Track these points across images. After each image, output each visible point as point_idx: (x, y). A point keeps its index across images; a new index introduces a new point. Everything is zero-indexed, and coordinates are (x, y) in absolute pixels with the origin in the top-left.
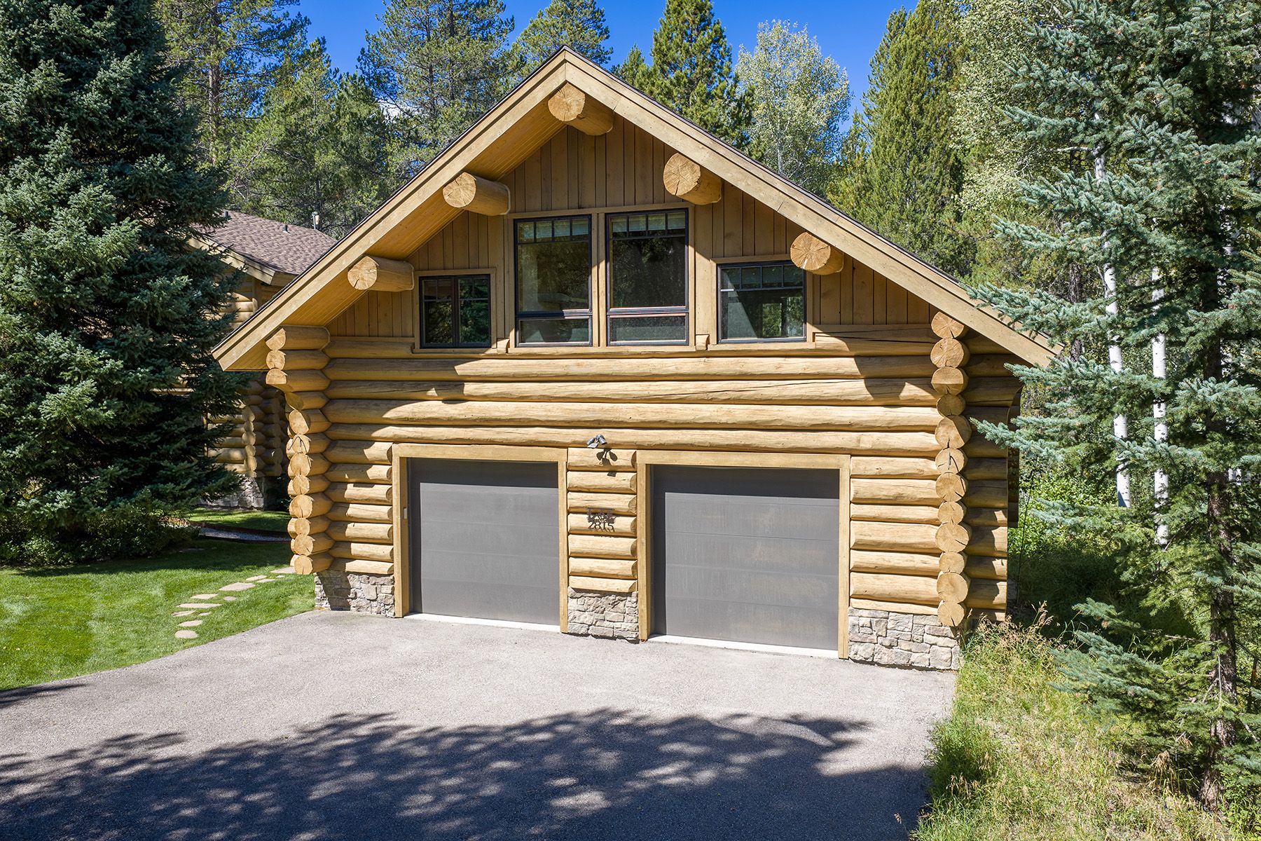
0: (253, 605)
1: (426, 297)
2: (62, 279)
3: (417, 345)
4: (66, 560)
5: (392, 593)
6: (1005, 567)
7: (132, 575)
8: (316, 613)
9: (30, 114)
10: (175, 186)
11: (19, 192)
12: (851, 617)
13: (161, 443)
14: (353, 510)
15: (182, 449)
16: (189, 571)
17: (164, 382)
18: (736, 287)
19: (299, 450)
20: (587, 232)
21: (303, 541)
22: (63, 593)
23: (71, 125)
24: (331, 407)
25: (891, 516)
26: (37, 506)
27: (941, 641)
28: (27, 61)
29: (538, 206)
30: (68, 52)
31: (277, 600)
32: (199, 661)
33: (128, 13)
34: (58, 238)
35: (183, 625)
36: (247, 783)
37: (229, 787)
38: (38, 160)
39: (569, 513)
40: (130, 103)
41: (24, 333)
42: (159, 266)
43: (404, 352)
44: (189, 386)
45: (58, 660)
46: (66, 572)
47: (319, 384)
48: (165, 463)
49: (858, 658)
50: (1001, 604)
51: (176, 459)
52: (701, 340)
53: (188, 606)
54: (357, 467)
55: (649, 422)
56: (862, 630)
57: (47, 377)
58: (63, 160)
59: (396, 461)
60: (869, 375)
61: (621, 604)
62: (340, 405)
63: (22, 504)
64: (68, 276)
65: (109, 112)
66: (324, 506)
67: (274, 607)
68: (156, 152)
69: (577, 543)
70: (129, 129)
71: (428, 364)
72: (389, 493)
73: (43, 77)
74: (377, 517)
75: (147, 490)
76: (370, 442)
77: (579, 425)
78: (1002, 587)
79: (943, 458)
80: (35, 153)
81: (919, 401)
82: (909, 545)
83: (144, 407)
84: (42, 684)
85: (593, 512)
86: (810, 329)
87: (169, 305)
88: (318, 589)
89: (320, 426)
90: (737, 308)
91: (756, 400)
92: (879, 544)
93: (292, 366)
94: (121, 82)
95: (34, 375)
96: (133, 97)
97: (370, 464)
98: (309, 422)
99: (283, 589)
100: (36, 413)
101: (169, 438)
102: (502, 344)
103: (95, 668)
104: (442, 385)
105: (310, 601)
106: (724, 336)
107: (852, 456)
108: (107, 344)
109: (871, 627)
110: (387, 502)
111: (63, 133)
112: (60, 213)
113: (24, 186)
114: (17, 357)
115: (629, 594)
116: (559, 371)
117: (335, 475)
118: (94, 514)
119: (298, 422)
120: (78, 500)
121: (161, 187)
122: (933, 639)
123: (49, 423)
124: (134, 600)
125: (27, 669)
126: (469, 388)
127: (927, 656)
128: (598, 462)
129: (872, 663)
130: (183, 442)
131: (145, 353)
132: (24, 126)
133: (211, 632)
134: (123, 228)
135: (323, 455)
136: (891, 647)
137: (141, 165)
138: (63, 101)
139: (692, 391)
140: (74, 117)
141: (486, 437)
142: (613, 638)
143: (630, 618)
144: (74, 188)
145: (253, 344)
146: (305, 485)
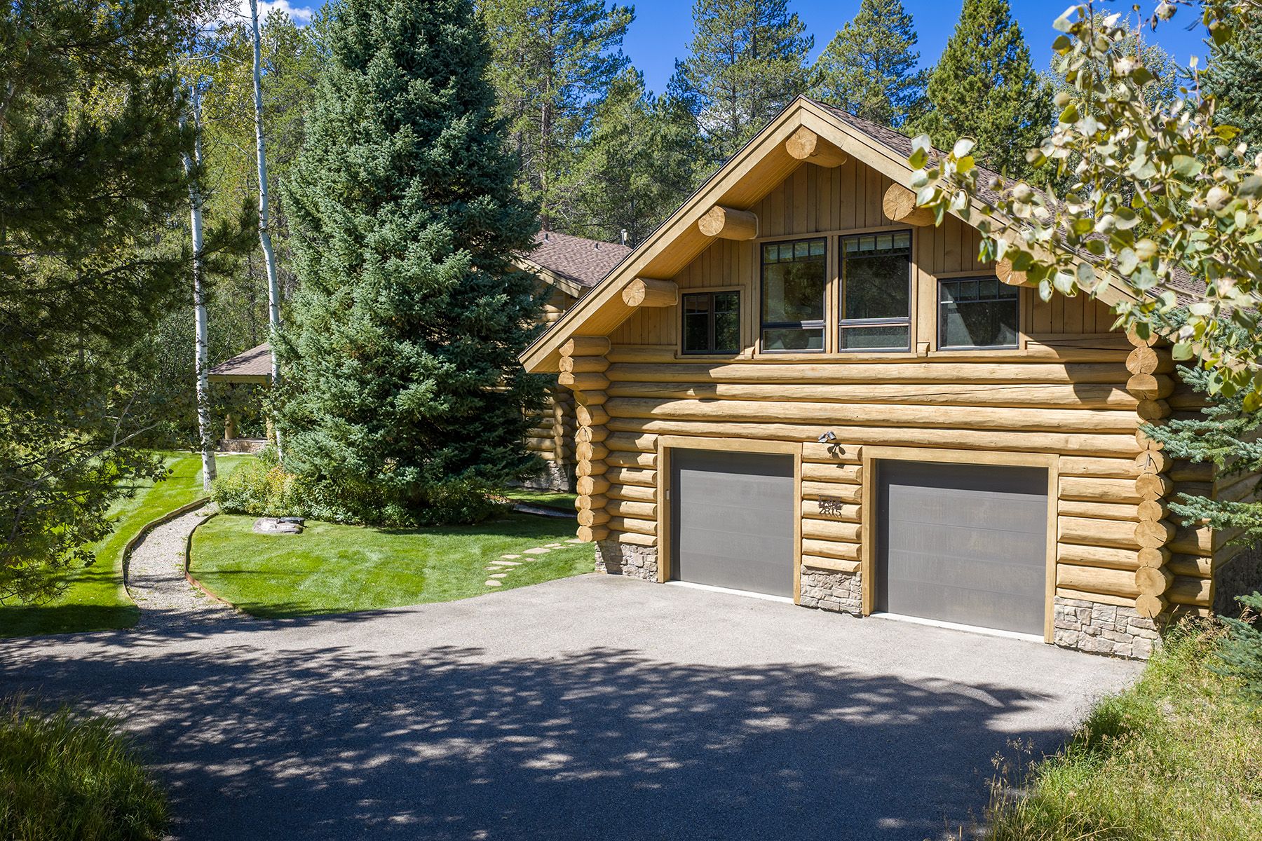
0: (547, 565)
1: (688, 311)
2: (413, 299)
3: (679, 352)
4: (412, 524)
5: (656, 562)
6: (1209, 565)
7: (459, 537)
8: (595, 575)
9: (392, 169)
10: (498, 220)
11: (384, 231)
12: (1057, 605)
13: (483, 431)
14: (626, 490)
15: (499, 436)
16: (501, 537)
17: (487, 381)
18: (956, 299)
19: (584, 439)
20: (823, 252)
21: (586, 517)
22: (408, 548)
23: (422, 175)
24: (610, 404)
25: (1097, 513)
26: (391, 479)
27: (1144, 632)
28: (391, 126)
29: (782, 231)
30: (421, 116)
31: (566, 562)
32: (499, 602)
33: (466, 80)
34: (410, 267)
35: (493, 576)
36: (521, 684)
37: (507, 685)
38: (398, 205)
39: (803, 499)
40: (466, 154)
41: (385, 342)
42: (485, 286)
43: (669, 358)
44: (508, 384)
45: (400, 593)
46: (411, 532)
47: (600, 384)
48: (486, 448)
49: (1062, 643)
50: (1205, 601)
51: (495, 445)
52: (922, 348)
53: (498, 563)
54: (630, 454)
55: (874, 421)
56: (1067, 618)
57: (402, 377)
58: (416, 203)
59: (660, 450)
60: (1077, 381)
61: (847, 583)
62: (618, 402)
63: (381, 476)
64: (417, 297)
65: (450, 163)
66: (603, 486)
67: (563, 568)
68: (483, 193)
69: (810, 526)
70: (464, 175)
71: (687, 368)
72: (655, 476)
73: (403, 138)
74: (645, 497)
75: (472, 469)
76: (640, 434)
77: (813, 422)
78: (1206, 585)
79: (1143, 459)
80: (396, 199)
81: (1125, 405)
82: (1114, 541)
83: (471, 402)
84: (388, 609)
85: (824, 500)
86: (1023, 338)
87: (491, 318)
88: (598, 555)
89: (602, 419)
90: (956, 319)
91: (971, 402)
92: (1084, 538)
93: (580, 369)
94: (459, 138)
95: (392, 375)
96: (468, 149)
97: (640, 452)
98: (592, 416)
99: (572, 555)
100: (393, 405)
101: (490, 427)
102: (748, 351)
103: (425, 601)
104: (699, 386)
105: (592, 565)
106: (944, 343)
107: (1061, 455)
108: (445, 351)
109: (1076, 616)
110: (652, 485)
111: (415, 182)
112: (412, 246)
113: (388, 226)
114: (380, 360)
115: (854, 573)
116: (796, 375)
117: (612, 461)
118: (432, 487)
119: (584, 417)
120: (421, 475)
121: (488, 221)
122: (1136, 631)
123: (401, 413)
124: (458, 556)
125: (378, 597)
126: (721, 389)
127: (1130, 646)
128: (828, 455)
129: (1076, 649)
130: (500, 431)
131: (473, 358)
132: (388, 179)
133: (512, 582)
134: (458, 257)
135: (603, 444)
136: (1094, 635)
137: (472, 204)
138: (416, 156)
139: (913, 393)
140: (424, 168)
141: (734, 431)
142: (840, 612)
143: (854, 595)
144: (423, 226)
145: (549, 351)
146: (588, 469)
